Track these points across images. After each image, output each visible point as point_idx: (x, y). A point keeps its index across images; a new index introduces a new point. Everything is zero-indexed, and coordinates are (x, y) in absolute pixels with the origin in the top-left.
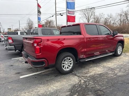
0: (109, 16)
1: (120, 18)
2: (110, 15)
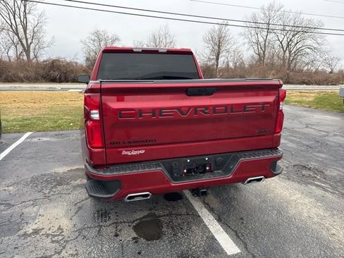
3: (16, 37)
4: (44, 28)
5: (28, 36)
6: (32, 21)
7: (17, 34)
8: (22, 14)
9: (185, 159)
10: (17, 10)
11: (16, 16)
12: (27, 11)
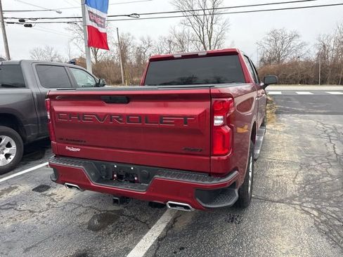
0: (144, 43)
1: (168, 49)
2: (146, 39)
3: (202, 45)
4: (226, 34)
5: (212, 44)
6: (217, 30)
7: (203, 43)
8: (209, 25)
9: (112, 164)
10: (206, 23)
11: (205, 28)
12: (214, 22)
